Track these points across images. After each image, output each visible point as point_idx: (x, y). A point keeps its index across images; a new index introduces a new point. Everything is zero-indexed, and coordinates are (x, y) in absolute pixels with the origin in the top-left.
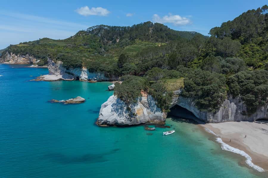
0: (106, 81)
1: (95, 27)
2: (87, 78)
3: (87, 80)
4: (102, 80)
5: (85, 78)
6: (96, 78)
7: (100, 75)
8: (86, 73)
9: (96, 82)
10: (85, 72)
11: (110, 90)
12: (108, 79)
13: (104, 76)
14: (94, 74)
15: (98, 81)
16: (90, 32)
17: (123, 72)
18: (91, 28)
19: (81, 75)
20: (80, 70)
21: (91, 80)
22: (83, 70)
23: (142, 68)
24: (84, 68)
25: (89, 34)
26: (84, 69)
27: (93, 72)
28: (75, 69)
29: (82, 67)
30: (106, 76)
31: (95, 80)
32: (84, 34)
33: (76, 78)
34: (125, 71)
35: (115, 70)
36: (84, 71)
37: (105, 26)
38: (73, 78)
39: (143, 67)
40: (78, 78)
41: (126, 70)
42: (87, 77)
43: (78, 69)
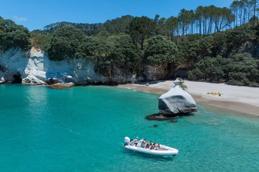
0: (100, 83)
1: (55, 24)
2: (45, 77)
3: (42, 82)
4: (88, 81)
5: (38, 77)
6: (70, 77)
7: (83, 69)
8: (42, 64)
9: (71, 86)
10: (37, 62)
11: (170, 116)
12: (103, 79)
13: (93, 72)
14: (64, 66)
15: (76, 85)
16: (48, 31)
17: (149, 58)
18: (49, 26)
19: (26, 71)
20: (24, 56)
21: (57, 82)
22: (32, 56)
23: (190, 52)
24: (35, 50)
25: (46, 33)
26: (35, 52)
27: (60, 59)
28: (8, 53)
29: (30, 48)
30: (100, 69)
31: (67, 80)
32: (40, 34)
33: (11, 78)
34: (156, 56)
35: (126, 53)
36: (35, 57)
37: (68, 23)
38: (3, 79)
39: (193, 50)
40: (17, 79)
41: (158, 53)
42: (43, 74)
43: (18, 54)
